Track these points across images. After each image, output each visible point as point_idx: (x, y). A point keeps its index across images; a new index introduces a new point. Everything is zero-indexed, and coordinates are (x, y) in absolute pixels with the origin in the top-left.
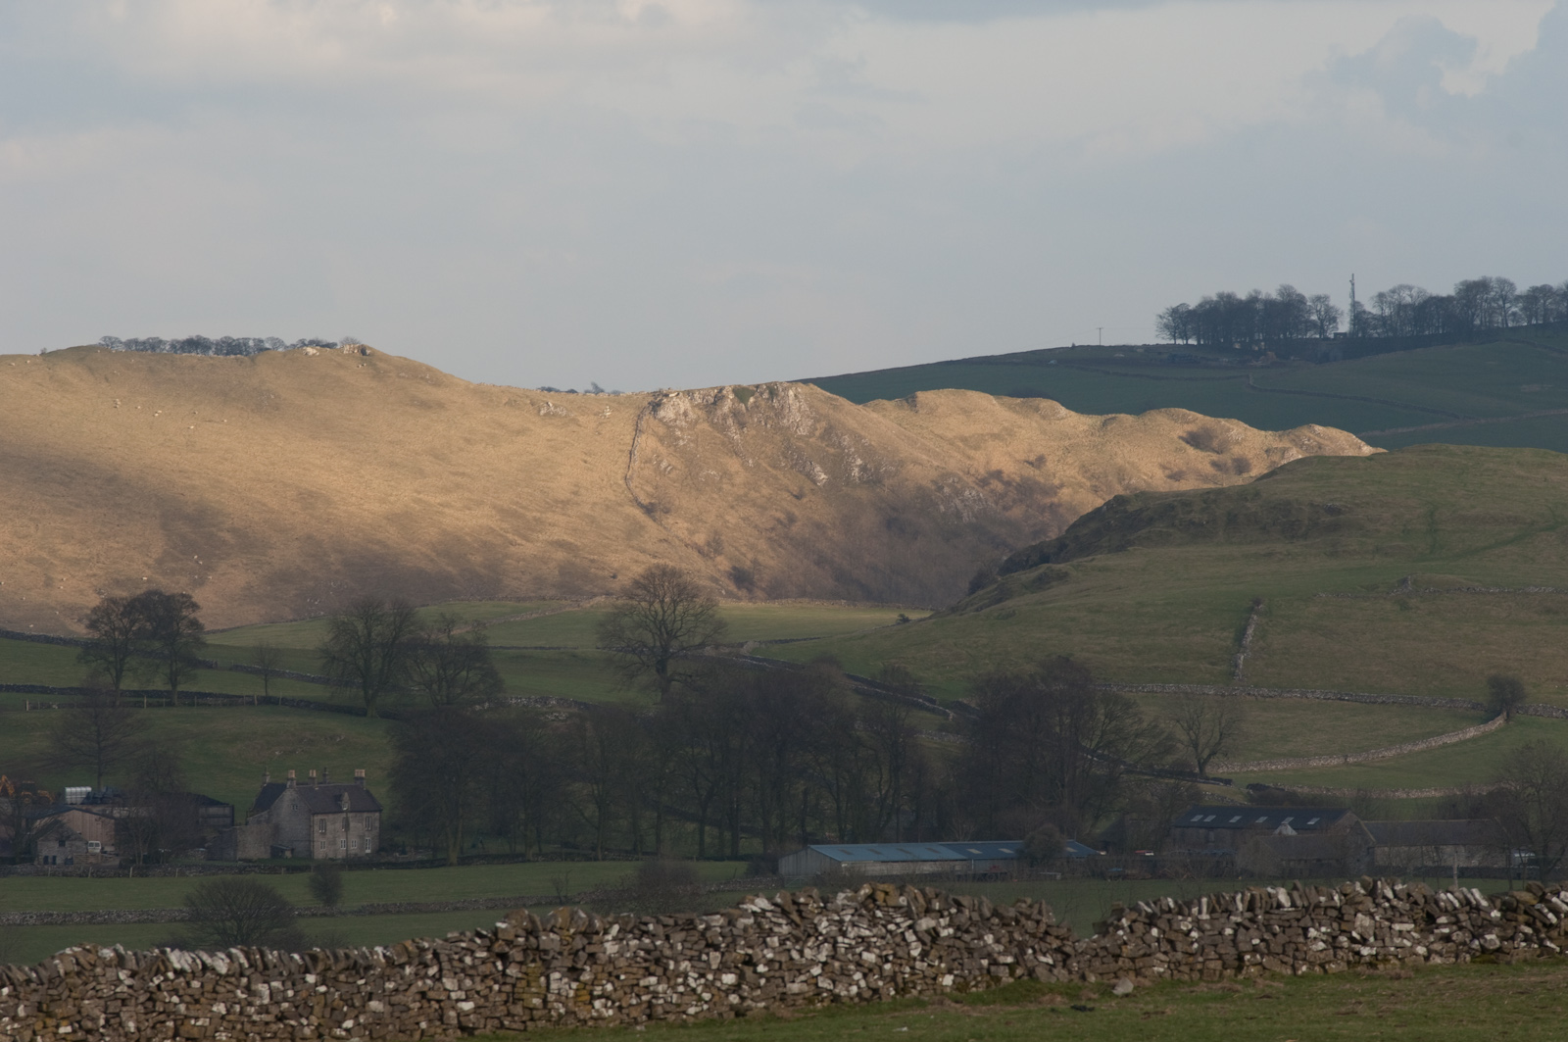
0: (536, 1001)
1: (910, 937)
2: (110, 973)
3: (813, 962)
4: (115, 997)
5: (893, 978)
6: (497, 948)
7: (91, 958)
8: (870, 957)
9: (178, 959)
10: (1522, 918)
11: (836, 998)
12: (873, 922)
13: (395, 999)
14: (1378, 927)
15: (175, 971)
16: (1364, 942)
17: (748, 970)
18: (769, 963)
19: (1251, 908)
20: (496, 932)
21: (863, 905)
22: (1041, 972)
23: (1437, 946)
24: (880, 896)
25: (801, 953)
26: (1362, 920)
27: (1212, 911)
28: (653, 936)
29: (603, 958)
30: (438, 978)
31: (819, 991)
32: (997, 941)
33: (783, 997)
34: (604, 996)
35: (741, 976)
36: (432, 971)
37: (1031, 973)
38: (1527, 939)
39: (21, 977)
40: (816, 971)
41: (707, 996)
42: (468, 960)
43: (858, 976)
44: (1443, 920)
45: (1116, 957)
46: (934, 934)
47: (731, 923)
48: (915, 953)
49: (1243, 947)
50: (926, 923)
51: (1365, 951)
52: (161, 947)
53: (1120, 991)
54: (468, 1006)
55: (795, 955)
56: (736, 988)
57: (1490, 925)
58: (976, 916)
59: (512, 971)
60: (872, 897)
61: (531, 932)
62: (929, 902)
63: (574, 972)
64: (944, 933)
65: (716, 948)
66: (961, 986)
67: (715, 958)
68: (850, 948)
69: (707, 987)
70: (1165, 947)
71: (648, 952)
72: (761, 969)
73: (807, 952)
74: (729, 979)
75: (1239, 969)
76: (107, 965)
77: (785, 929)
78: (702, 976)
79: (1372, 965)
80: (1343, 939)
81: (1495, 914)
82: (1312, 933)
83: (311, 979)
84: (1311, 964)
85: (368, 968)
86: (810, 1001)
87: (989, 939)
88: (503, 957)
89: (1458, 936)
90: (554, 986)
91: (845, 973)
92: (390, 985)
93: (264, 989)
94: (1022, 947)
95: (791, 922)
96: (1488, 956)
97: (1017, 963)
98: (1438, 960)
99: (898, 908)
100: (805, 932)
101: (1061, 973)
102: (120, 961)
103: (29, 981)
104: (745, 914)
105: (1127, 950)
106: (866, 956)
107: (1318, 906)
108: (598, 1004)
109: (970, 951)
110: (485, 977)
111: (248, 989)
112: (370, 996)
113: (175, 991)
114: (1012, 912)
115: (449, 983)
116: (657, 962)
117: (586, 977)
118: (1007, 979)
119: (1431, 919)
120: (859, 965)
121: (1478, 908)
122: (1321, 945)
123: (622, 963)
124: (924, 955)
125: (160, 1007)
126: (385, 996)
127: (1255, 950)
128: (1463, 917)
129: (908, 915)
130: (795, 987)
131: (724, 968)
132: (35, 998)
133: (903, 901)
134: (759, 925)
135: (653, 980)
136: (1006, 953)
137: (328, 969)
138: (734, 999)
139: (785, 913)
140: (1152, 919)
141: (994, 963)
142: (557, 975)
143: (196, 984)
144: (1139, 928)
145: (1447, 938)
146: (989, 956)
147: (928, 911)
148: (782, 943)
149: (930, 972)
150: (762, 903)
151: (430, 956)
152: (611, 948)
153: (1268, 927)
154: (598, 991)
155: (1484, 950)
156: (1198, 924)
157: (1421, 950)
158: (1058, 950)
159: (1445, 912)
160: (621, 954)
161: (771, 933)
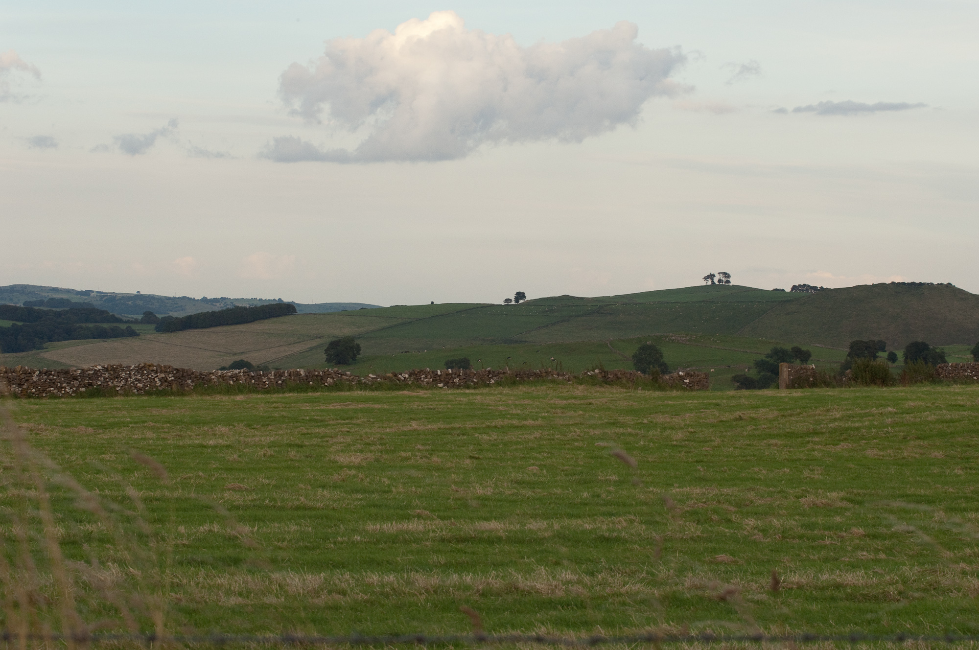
12: (142, 375)
19: (290, 375)
21: (140, 369)
24: (147, 367)
25: (112, 383)
27: (275, 375)
29: (32, 381)
34: (32, 393)
46: (166, 379)
48: (158, 384)
55: (110, 383)
63: (20, 385)
65: (77, 380)
67: (76, 383)
71: (50, 380)
78: (71, 388)
99: (153, 371)
106: (138, 384)
116: (54, 383)
120: (136, 388)
124: (161, 385)
129: (156, 373)
135: (52, 389)
142: (14, 386)
148: (105, 379)
150: (99, 367)
152: (35, 378)
160: (39, 380)
161: (101, 376)
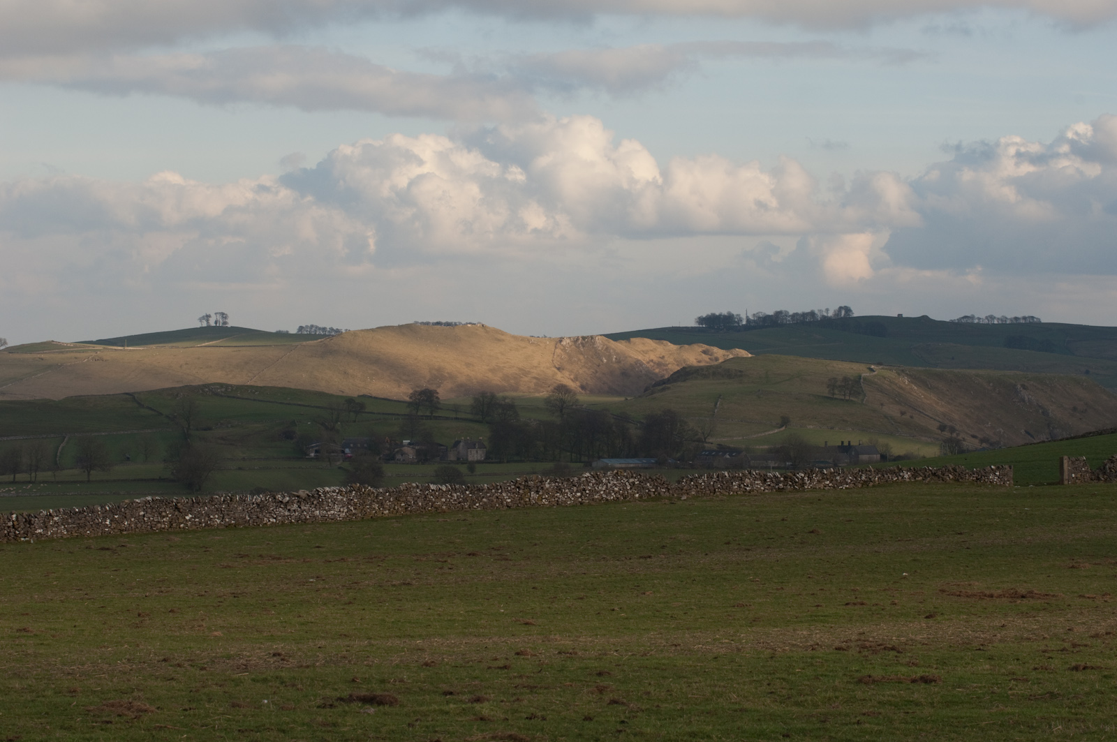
0: (527, 500)
1: (627, 484)
2: (415, 490)
3: (601, 490)
4: (416, 496)
5: (622, 495)
6: (517, 485)
7: (410, 486)
8: (616, 489)
9: (433, 487)
10: (789, 480)
11: (607, 500)
12: (617, 480)
13: (491, 498)
14: (751, 482)
15: (433, 490)
16: (748, 486)
17: (584, 492)
18: (590, 490)
19: (718, 477)
20: (517, 481)
21: (615, 475)
22: (662, 493)
23: (767, 487)
24: (619, 473)
25: (598, 488)
26: (747, 480)
27: (707, 478)
28: (559, 483)
29: (545, 488)
30: (501, 493)
31: (603, 498)
32: (650, 485)
33: (593, 499)
34: (545, 498)
35: (582, 494)
36: (500, 491)
37: (659, 494)
38: (790, 485)
39: (391, 490)
40: (602, 492)
41: (573, 499)
42: (509, 488)
43: (613, 494)
44: (768, 480)
45: (682, 490)
46: (634, 483)
47: (579, 479)
48: (628, 488)
49: (716, 487)
50: (631, 480)
51: (748, 489)
52: (428, 483)
53: (683, 499)
54: (509, 500)
55: (596, 488)
56: (580, 497)
57: (780, 482)
58: (645, 479)
59: (521, 491)
60: (617, 473)
61: (526, 481)
62: (632, 474)
63: (537, 492)
64: (636, 483)
65: (575, 486)
66: (641, 497)
67: (575, 489)
68: (611, 487)
69: (573, 496)
70: (695, 487)
71: (557, 487)
72: (587, 492)
73: (600, 488)
74: (579, 494)
75: (714, 493)
76: (414, 488)
77: (594, 481)
78: (572, 493)
79: (749, 492)
80: (742, 485)
81: (782, 479)
82: (734, 483)
83: (467, 492)
84: (734, 492)
85: (482, 490)
86: (600, 500)
87: (648, 484)
88: (518, 488)
89: (772, 485)
90: (532, 496)
91: (610, 493)
92: (489, 495)
93: (455, 495)
94: (657, 487)
95: (595, 480)
96: (780, 490)
97: (656, 491)
98: (767, 491)
99: (624, 476)
100: (599, 482)
101: (667, 494)
102: (417, 487)
103: (393, 492)
104: (583, 477)
105: (685, 488)
106: (615, 489)
107: (735, 476)
108: (544, 500)
109: (643, 488)
110: (513, 493)
111: (451, 495)
112: (483, 497)
113: (432, 495)
114: (654, 478)
115: (504, 494)
116: (560, 489)
117: (541, 493)
118: (653, 495)
119: (765, 480)
120: (613, 491)
121: (777, 477)
122: (736, 487)
123: (550, 490)
124: (631, 489)
125: (428, 499)
126: (487, 498)
127: (719, 488)
128: (774, 480)
129: (627, 478)
130: (596, 497)
131: (577, 491)
132: (395, 496)
133: (625, 474)
134: (587, 480)
135: (558, 494)
136: (653, 488)
137: (472, 490)
138: (580, 500)
139: (594, 477)
140: (691, 480)
141: (649, 491)
143: (437, 493)
144: (688, 482)
145: (769, 485)
146: (648, 489)
147: (632, 477)
148: (593, 485)
149: (632, 493)
150: (588, 474)
151: (499, 487)
152: (547, 486)
153: (722, 482)
154: (544, 497)
155: (779, 488)
156: (704, 482)
157: (762, 488)
158: (667, 488)
159: (769, 478)
160: (550, 487)
161: (590, 482)
